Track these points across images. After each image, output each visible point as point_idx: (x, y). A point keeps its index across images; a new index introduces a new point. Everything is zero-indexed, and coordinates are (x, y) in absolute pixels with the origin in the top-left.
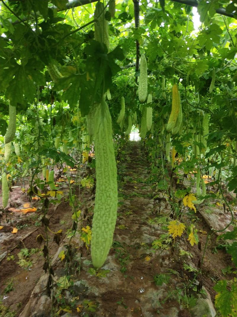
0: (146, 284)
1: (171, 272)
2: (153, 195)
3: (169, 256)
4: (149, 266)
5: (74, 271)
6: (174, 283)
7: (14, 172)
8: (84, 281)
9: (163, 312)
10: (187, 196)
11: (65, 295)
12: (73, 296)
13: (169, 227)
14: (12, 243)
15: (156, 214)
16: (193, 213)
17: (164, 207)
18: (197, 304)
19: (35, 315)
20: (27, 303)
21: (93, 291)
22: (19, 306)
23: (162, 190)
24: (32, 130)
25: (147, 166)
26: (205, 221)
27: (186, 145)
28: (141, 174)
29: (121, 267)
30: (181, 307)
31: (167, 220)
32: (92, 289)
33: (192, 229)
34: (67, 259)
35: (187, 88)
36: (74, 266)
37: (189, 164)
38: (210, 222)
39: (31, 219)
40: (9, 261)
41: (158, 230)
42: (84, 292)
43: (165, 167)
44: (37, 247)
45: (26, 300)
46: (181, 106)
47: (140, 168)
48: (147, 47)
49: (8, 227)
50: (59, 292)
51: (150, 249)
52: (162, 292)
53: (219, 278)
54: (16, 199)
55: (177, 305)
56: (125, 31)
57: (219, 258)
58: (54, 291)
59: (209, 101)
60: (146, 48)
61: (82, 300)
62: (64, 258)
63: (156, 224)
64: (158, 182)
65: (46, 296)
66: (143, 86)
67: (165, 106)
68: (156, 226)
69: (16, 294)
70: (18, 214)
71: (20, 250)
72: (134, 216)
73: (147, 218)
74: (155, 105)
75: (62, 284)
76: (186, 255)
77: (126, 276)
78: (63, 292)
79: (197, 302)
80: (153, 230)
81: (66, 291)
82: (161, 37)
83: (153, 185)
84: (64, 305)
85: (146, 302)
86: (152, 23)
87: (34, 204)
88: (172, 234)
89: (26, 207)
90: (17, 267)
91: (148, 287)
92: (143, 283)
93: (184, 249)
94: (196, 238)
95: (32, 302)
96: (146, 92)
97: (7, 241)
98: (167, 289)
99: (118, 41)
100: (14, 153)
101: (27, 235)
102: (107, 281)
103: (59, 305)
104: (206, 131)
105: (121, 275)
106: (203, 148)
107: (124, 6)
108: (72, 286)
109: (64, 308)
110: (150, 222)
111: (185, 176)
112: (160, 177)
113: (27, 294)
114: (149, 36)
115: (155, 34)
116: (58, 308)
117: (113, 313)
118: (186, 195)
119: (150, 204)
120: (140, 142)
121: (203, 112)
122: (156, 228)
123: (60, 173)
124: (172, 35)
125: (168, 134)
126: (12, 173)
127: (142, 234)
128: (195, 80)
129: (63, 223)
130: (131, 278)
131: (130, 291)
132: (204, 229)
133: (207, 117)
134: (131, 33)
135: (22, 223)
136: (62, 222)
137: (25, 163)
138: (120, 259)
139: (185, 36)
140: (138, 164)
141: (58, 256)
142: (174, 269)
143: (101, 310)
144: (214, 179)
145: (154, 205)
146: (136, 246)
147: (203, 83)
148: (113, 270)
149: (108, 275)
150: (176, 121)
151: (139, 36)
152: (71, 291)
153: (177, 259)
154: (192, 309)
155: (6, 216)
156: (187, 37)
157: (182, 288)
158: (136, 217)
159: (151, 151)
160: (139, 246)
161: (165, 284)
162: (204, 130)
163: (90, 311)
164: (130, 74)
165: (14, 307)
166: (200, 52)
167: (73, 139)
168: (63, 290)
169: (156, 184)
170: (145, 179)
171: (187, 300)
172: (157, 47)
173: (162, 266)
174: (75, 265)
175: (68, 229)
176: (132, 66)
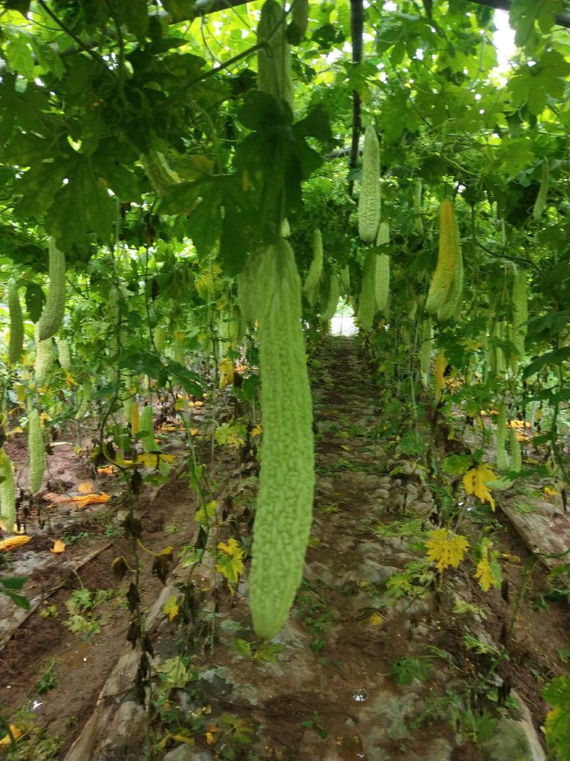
0: (372, 681)
1: (434, 654)
2: (388, 467)
3: (429, 615)
4: (379, 636)
5: (199, 644)
6: (441, 681)
7: (55, 408)
8: (223, 670)
9: (414, 750)
10: (474, 470)
11: (178, 701)
12: (197, 706)
13: (429, 544)
14: (52, 576)
15: (395, 513)
16: (485, 511)
17: (416, 496)
18: (497, 732)
19: (108, 746)
20: (88, 719)
21: (243, 694)
22: (71, 726)
23: (412, 456)
24: (100, 308)
25: (373, 397)
26: (516, 532)
27: (470, 348)
28: (358, 416)
29: (311, 637)
30: (459, 739)
31: (423, 527)
32: (242, 690)
33: (484, 550)
34: (183, 617)
35: (475, 209)
36: (200, 634)
37: (479, 393)
38: (527, 534)
39: (95, 519)
40: (44, 619)
41: (400, 551)
42: (223, 695)
43: (418, 399)
44: (111, 586)
45: (87, 712)
46: (460, 251)
47: (355, 402)
48: (379, 108)
49: (42, 538)
50: (163, 695)
51: (380, 595)
52: (410, 702)
53: (553, 671)
54: (61, 472)
55: (448, 734)
56: (328, 70)
57: (550, 623)
58: (152, 693)
59: (530, 239)
60: (377, 112)
61: (219, 715)
62: (177, 613)
63: (397, 536)
64: (401, 436)
65: (133, 702)
66: (369, 202)
67: (421, 252)
68: (396, 541)
69: (63, 696)
70: (66, 508)
71: (71, 593)
72: (341, 517)
73: (374, 523)
74: (398, 250)
75: (171, 675)
76: (469, 613)
77: (324, 661)
78: (174, 694)
79: (499, 727)
80: (389, 552)
81: (180, 692)
82: (415, 84)
83: (387, 443)
84: (177, 726)
85: (373, 723)
86: (394, 50)
87: (104, 485)
88: (436, 561)
89: (84, 492)
90: (64, 632)
91: (377, 689)
92: (364, 679)
93: (464, 598)
94: (496, 571)
95: (101, 717)
96: (378, 217)
97: (40, 571)
98: (423, 694)
99: (309, 94)
100: (57, 362)
101: (86, 559)
102: (279, 672)
103: (164, 724)
104: (522, 314)
105: (312, 659)
106: (512, 354)
107: (325, 10)
108: (195, 682)
109: (176, 733)
110: (382, 531)
111: (469, 421)
112: (406, 422)
113: (88, 696)
114: (385, 82)
115: (401, 76)
116: (163, 732)
117: (292, 747)
118: (470, 468)
119: (382, 488)
120: (356, 339)
121: (515, 266)
122: (395, 546)
123: (165, 410)
124: (443, 78)
125: (427, 319)
126: (52, 409)
127: (361, 561)
128: (497, 189)
129: (172, 530)
130: (336, 666)
131: (333, 697)
132: (513, 551)
133: (524, 279)
134: (342, 74)
135: (74, 530)
136: (169, 528)
137: (81, 388)
138: (309, 620)
139: (475, 81)
140: (352, 392)
141: (162, 609)
142: (440, 645)
143: (265, 740)
144: (539, 429)
145: (390, 490)
146: (347, 588)
147: (517, 196)
148: (292, 645)
149: (281, 656)
150: (447, 289)
151: (362, 83)
152: (193, 692)
153: (447, 621)
154: (485, 744)
155: (39, 510)
156: (481, 84)
157: (461, 692)
158: (347, 518)
159: (383, 359)
160: (353, 589)
161: (417, 682)
162: (516, 311)
163: (237, 742)
164: (336, 175)
165: (59, 727)
166: (513, 119)
167: (198, 330)
168: (172, 689)
169: (394, 439)
170: (369, 429)
171: (473, 722)
172: (406, 110)
173: (410, 636)
174: (201, 630)
175: (183, 544)
176: (342, 155)
